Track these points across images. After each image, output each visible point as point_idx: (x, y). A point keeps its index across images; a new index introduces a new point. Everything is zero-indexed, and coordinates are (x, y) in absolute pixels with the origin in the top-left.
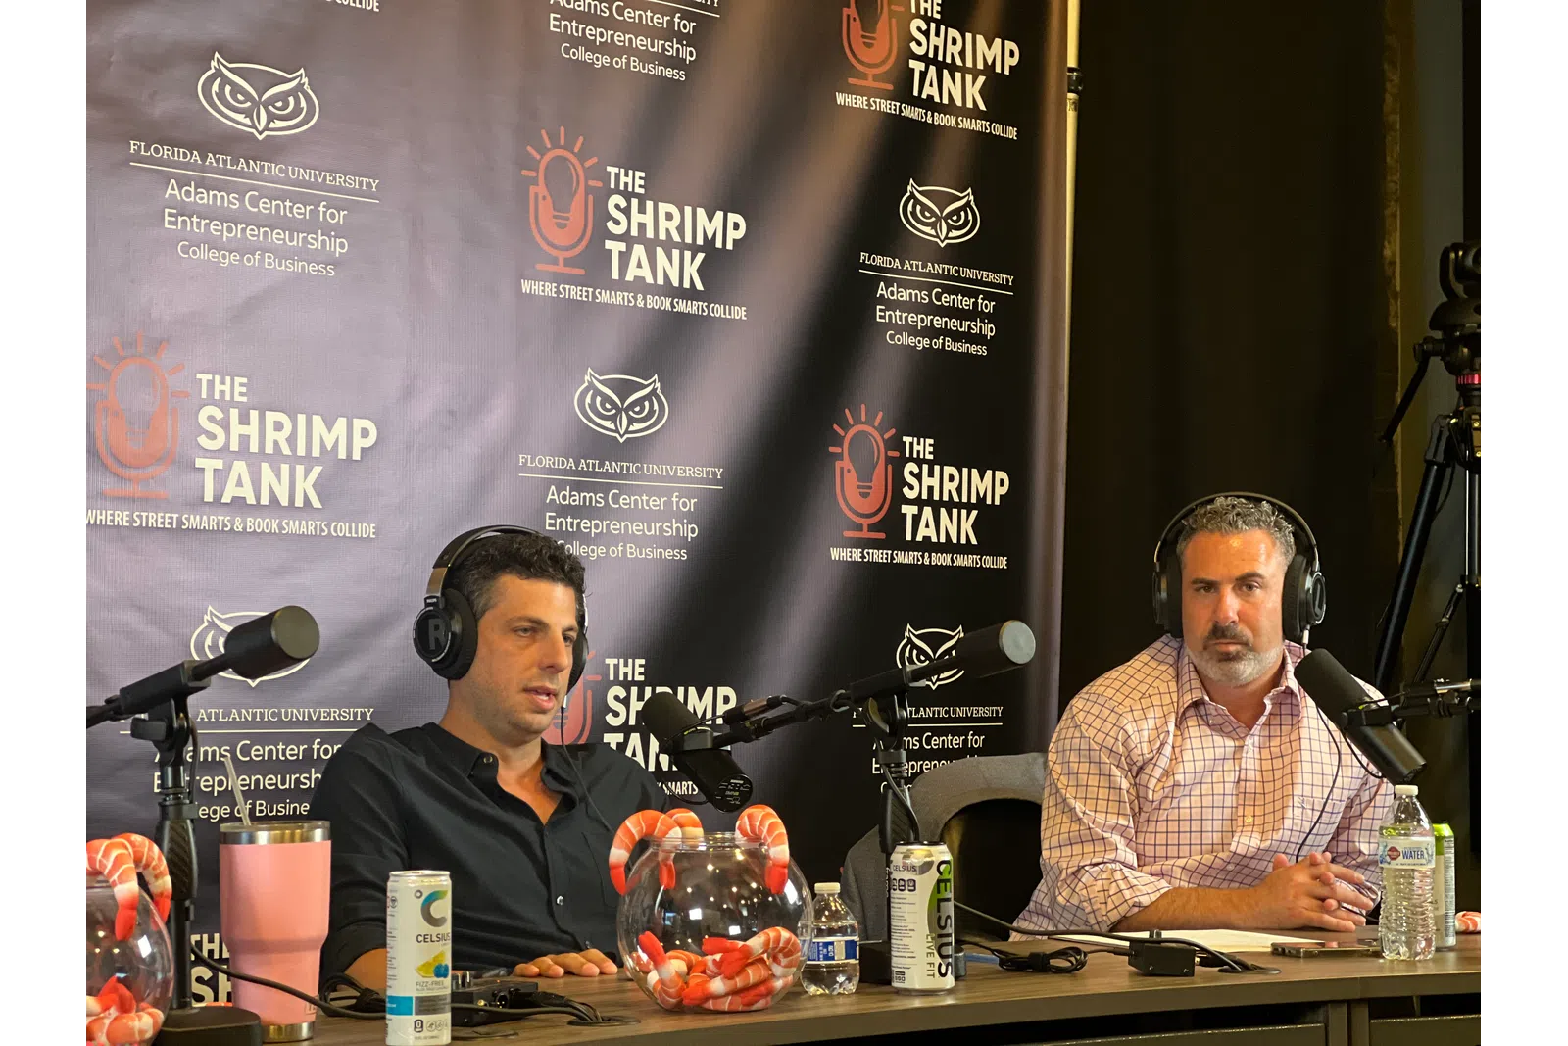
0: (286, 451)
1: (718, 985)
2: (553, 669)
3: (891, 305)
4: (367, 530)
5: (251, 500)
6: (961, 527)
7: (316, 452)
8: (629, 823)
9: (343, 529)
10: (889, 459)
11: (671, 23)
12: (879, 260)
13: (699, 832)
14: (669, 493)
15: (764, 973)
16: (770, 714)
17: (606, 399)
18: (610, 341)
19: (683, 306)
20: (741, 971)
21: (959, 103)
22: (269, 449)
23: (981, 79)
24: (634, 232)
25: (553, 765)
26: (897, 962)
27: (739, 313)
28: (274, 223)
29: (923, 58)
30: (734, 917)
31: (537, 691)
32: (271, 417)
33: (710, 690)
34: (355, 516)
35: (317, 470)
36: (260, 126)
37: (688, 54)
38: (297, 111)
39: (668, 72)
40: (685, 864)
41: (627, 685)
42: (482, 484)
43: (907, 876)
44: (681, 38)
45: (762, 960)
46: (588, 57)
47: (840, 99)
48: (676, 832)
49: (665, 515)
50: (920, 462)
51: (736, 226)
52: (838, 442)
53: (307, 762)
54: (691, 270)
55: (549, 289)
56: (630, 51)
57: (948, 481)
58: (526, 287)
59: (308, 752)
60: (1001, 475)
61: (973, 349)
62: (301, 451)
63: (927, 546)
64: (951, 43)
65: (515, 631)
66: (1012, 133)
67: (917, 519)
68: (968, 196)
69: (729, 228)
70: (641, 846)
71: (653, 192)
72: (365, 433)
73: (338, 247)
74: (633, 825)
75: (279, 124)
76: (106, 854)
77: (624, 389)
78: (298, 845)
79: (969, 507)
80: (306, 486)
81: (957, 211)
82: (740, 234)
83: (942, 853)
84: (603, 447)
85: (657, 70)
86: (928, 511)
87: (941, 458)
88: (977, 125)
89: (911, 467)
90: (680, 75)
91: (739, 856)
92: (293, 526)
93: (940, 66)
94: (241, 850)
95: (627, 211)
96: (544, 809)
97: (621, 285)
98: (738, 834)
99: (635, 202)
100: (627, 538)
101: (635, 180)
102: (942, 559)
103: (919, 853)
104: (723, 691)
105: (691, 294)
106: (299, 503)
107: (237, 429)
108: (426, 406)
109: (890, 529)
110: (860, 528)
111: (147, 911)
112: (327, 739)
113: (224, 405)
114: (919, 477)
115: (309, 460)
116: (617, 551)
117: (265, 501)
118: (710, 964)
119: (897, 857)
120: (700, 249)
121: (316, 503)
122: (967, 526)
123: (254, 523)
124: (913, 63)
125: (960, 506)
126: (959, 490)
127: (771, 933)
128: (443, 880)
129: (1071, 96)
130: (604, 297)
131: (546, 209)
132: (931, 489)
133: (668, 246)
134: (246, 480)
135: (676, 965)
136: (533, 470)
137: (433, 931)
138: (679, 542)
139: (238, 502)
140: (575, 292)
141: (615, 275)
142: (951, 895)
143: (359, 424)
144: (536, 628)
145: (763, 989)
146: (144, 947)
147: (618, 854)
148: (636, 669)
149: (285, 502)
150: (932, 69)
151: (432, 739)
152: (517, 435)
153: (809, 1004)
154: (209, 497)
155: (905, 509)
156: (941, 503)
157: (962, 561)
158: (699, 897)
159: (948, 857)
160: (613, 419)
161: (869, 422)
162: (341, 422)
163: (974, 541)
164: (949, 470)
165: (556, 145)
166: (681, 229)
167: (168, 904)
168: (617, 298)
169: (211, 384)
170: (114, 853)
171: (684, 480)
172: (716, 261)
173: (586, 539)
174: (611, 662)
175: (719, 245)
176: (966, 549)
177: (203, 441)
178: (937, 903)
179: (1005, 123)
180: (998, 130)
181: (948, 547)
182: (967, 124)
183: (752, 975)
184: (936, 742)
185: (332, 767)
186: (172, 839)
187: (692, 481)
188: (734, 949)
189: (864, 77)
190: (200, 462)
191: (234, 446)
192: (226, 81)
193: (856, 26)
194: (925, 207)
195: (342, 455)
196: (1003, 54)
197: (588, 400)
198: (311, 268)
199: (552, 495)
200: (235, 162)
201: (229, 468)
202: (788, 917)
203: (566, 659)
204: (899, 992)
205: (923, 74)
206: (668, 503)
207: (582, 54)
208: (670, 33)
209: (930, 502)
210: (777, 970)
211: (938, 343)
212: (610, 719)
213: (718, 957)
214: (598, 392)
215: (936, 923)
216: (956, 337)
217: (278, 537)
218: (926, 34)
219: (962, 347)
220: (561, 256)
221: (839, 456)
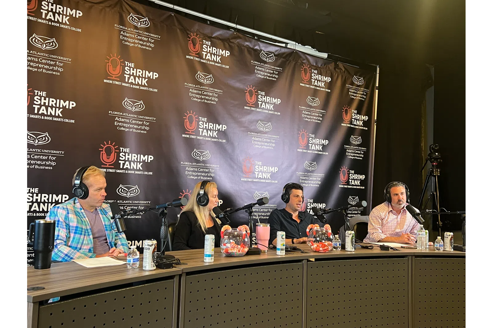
0: (266, 171)
1: (321, 249)
2: (300, 201)
3: (349, 152)
4: (276, 182)
5: (262, 178)
6: (358, 183)
7: (270, 172)
8: (309, 226)
9: (273, 181)
10: (348, 173)
11: (319, 115)
12: (347, 146)
13: (319, 228)
14: (317, 178)
15: (327, 248)
16: (329, 211)
17: (308, 165)
18: (310, 157)
19: (319, 153)
20: (324, 247)
21: (359, 125)
22: (264, 171)
23: (362, 121)
24: (313, 143)
25: (299, 215)
26: (346, 247)
27: (327, 154)
28: (266, 142)
29: (354, 119)
30: (323, 239)
31: (298, 204)
32: (264, 167)
33: (322, 204)
34: (275, 180)
35: (270, 174)
36: (265, 130)
37: (321, 119)
38: (269, 128)
39: (318, 121)
40: (317, 232)
41: (310, 203)
42: (292, 176)
43: (348, 235)
44: (320, 117)
45: (327, 246)
46: (308, 120)
47: (342, 124)
48: (316, 228)
49: (316, 180)
50: (352, 174)
51: (327, 142)
52: (341, 171)
53: (268, 212)
54: (321, 148)
55: (301, 150)
56: (313, 119)
57: (356, 176)
58: (298, 150)
59: (268, 210)
60: (364, 176)
61: (360, 158)
62: (268, 171)
63: (353, 185)
64: (358, 117)
65: (295, 196)
66: (367, 129)
67: (351, 182)
68: (360, 137)
69: (326, 142)
70: (311, 229)
71: (315, 138)
72: (276, 169)
73: (274, 145)
74: (310, 226)
75: (267, 129)
76: (242, 228)
77: (311, 164)
78: (266, 227)
79: (359, 180)
80: (269, 176)
81: (358, 140)
82: (328, 143)
83: (353, 232)
84: (308, 171)
85: (317, 121)
86: (353, 181)
87: (355, 173)
88: (362, 128)
89: (351, 174)
90: (320, 122)
91: (324, 231)
92: (267, 181)
93: (357, 120)
94: (258, 227)
95: (312, 140)
96: (298, 221)
97: (311, 150)
98: (324, 228)
99: (313, 139)
100: (311, 183)
101: (313, 136)
102: (355, 187)
103: (350, 232)
104: (324, 204)
105: (321, 151)
106: (268, 178)
107: (260, 168)
108: (284, 166)
109: (348, 183)
110: (343, 183)
111: (247, 235)
112: (270, 209)
113: (259, 165)
114: (352, 176)
115: (269, 173)
116: (310, 185)
117: (263, 178)
118: (320, 246)
119: (346, 232)
120: (322, 145)
121: (270, 178)
122: (359, 183)
123: (262, 181)
124: (353, 119)
125: (358, 180)
126: (358, 178)
127: (329, 242)
128: (284, 233)
129: (375, 124)
130: (309, 151)
131: (301, 140)
132: (353, 178)
133: (317, 145)
134: (261, 175)
135: (315, 245)
136: (298, 174)
137: (283, 240)
138: (318, 184)
139: (260, 178)
140: (305, 151)
141: (310, 149)
142: (354, 238)
143: (276, 168)
144: (298, 196)
145: (327, 250)
146: (246, 240)
147: (308, 230)
148: (312, 201)
149: (266, 178)
150: (355, 120)
151: (284, 210)
152: (296, 170)
153: (334, 252)
154: (256, 177)
155: (350, 180)
156: (355, 179)
157: (358, 187)
158: (319, 236)
159: (354, 233)
160: (309, 168)
161: (345, 168)
162: (273, 168)
163: (360, 185)
164: (356, 175)
165: (303, 131)
166: (319, 142)
167: (249, 234)
168: (311, 152)
169: (257, 163)
170: (243, 228)
171: (319, 176)
172: (324, 146)
173: (305, 183)
174: (308, 200)
175: (325, 144)
176: (359, 186)
177: (256, 170)
178: (352, 239)
179: (366, 127)
180: (364, 128)
181: (356, 185)
182: (360, 128)
183: (326, 248)
184: (354, 212)
185: (272, 213)
186: (250, 226)
187: (320, 176)
188: (323, 244)
189: (346, 121)
190: (255, 173)
191: (260, 171)
192: (260, 124)
193: (345, 115)
194: (354, 139)
195: (273, 172)
196: (366, 118)
197: (306, 165)
198: (270, 148)
199: (301, 177)
200: (261, 134)
201: (259, 173)
202: (331, 240)
203: (302, 200)
204: (346, 251)
205: (354, 121)
206: (317, 179)
207: (307, 119)
208: (319, 116)
209: (353, 179)
210: (329, 247)
211: (355, 158)
212: (308, 207)
213: (321, 245)
214: (307, 164)
215: (352, 242)
216: (358, 157)
217: (265, 182)
218: (355, 115)
219: (358, 158)
220: (303, 146)
221: (341, 173)
